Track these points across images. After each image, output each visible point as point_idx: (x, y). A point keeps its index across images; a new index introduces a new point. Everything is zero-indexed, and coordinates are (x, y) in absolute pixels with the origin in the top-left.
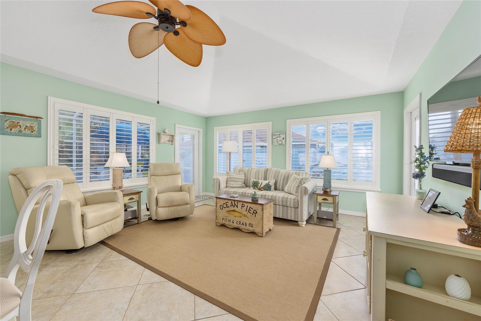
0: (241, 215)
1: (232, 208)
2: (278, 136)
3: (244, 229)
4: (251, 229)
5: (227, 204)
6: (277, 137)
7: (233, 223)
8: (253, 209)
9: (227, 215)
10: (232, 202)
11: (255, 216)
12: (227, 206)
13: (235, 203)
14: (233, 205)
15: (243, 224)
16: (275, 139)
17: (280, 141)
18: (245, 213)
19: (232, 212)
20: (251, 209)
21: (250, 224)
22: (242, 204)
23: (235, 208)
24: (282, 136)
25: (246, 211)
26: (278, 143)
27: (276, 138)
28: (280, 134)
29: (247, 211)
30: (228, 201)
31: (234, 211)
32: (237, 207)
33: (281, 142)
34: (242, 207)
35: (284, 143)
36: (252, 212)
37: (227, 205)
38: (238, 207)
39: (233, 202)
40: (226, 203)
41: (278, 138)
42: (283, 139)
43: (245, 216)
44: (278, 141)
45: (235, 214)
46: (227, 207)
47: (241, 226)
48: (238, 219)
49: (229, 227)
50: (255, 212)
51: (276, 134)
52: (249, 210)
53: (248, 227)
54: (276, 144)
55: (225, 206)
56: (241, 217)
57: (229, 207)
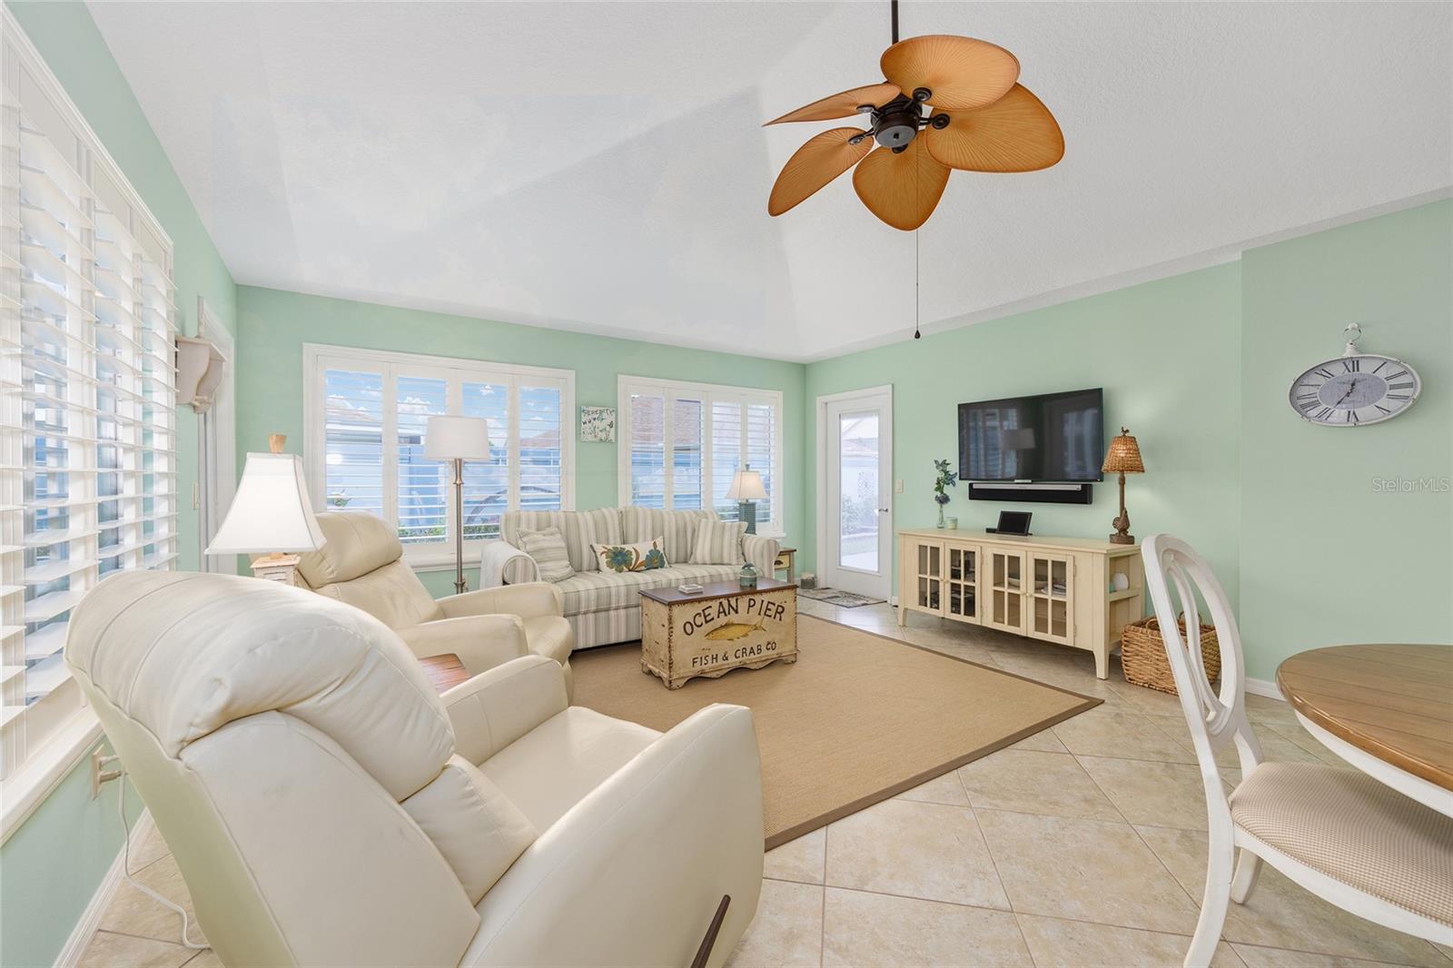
0: (747, 629)
1: (723, 620)
2: (596, 416)
3: (756, 663)
4: (772, 654)
5: (707, 612)
6: (594, 419)
7: (727, 659)
8: (774, 604)
9: (707, 644)
10: (721, 603)
11: (780, 620)
12: (708, 618)
13: (729, 604)
14: (724, 611)
15: (752, 651)
16: (588, 425)
17: (601, 431)
18: (756, 620)
19: (723, 632)
20: (770, 606)
21: (769, 643)
22: (750, 600)
23: (733, 617)
24: (609, 418)
25: (759, 614)
26: (596, 436)
27: (590, 422)
28: (601, 412)
29: (762, 613)
30: (710, 604)
31: (727, 625)
32: (737, 612)
33: (603, 436)
34: (750, 606)
35: (612, 436)
36: (772, 613)
37: (705, 617)
38: (739, 611)
39: (725, 602)
40: (703, 611)
41: (597, 423)
42: (611, 426)
43: (756, 629)
44: (597, 430)
45: (732, 632)
46: (707, 622)
47: (749, 659)
48: (739, 644)
49: (714, 675)
50: (780, 609)
51: (591, 409)
52: (767, 609)
53: (765, 653)
54: (590, 438)
55: (700, 620)
56: (746, 635)
57: (713, 619)
